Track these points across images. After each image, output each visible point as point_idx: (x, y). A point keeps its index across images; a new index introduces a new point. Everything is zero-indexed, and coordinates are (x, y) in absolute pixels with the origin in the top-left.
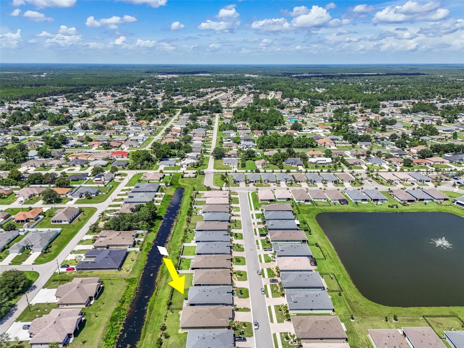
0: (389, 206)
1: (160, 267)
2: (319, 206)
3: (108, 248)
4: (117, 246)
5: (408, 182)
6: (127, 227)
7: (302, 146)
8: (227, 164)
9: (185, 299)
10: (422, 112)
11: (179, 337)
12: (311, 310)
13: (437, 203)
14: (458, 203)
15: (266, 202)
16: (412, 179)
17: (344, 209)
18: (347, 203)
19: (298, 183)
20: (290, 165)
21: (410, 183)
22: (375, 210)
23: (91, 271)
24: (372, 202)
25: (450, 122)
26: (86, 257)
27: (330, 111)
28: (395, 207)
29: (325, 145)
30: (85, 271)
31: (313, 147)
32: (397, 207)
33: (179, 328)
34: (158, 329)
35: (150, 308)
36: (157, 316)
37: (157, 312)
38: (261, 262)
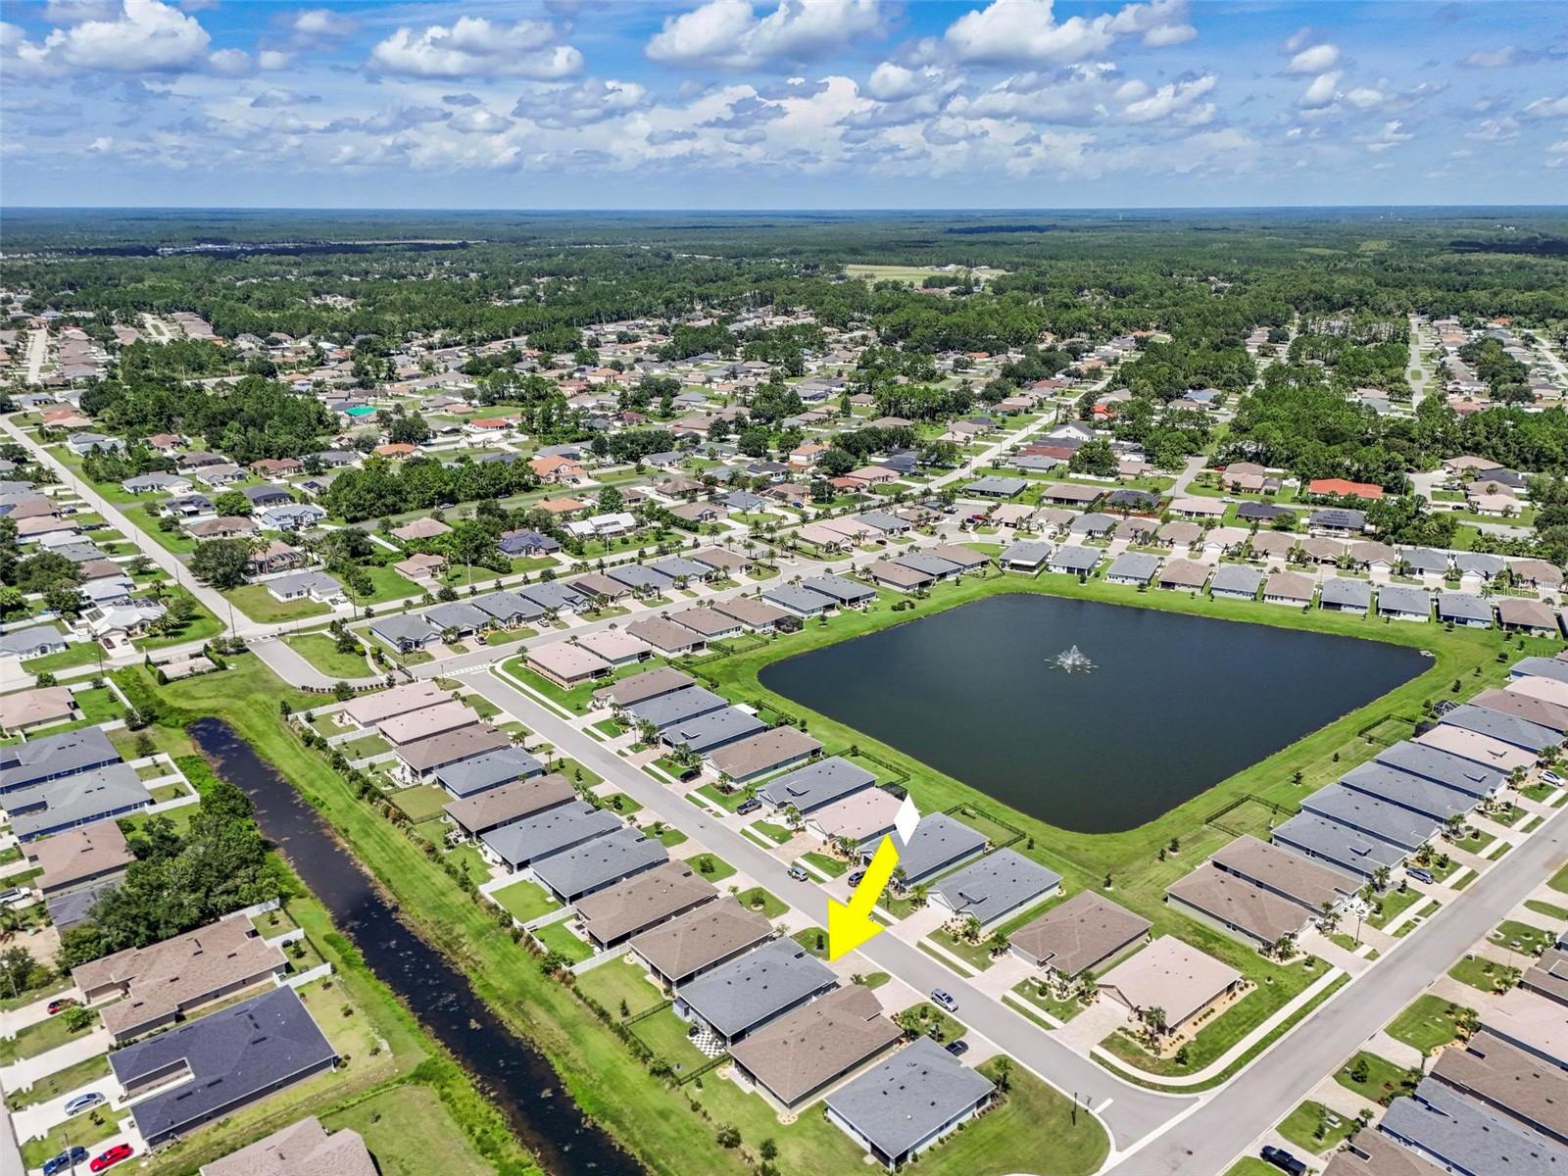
0: (894, 609)
1: (476, 990)
2: (740, 652)
3: (179, 1018)
4: (216, 995)
5: (867, 541)
6: (195, 912)
7: (492, 490)
8: (295, 597)
9: (692, 1035)
10: (707, 355)
11: (800, 1134)
12: (1021, 904)
13: (977, 576)
14: (1013, 566)
15: (586, 680)
16: (873, 531)
17: (805, 644)
18: (798, 624)
19: (611, 604)
20: (523, 554)
21: (874, 542)
22: (873, 627)
23: (221, 1119)
24: (847, 607)
25: (794, 375)
26: (129, 1087)
27: (446, 369)
28: (908, 608)
29: (557, 478)
30: (191, 1134)
31: (527, 488)
32: (912, 606)
33: (775, 1113)
34: (714, 1150)
35: (604, 1115)
36: (660, 1121)
37: (647, 1111)
38: (768, 847)
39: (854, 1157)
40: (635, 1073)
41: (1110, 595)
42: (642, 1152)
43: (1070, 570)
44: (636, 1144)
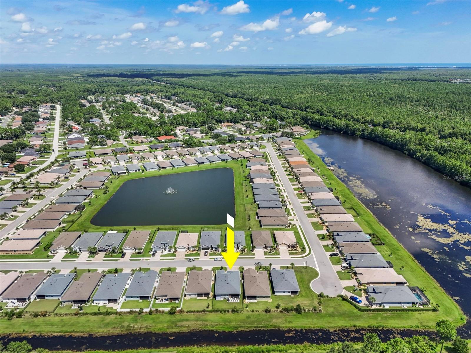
2: (76, 220)
9: (228, 301)
33: (267, 301)
34: (268, 315)
35: (236, 328)
36: (250, 319)
37: (244, 320)
38: (174, 259)
39: (290, 297)
40: (230, 316)
41: (154, 174)
42: (255, 327)
43: (136, 171)
44: (251, 327)
